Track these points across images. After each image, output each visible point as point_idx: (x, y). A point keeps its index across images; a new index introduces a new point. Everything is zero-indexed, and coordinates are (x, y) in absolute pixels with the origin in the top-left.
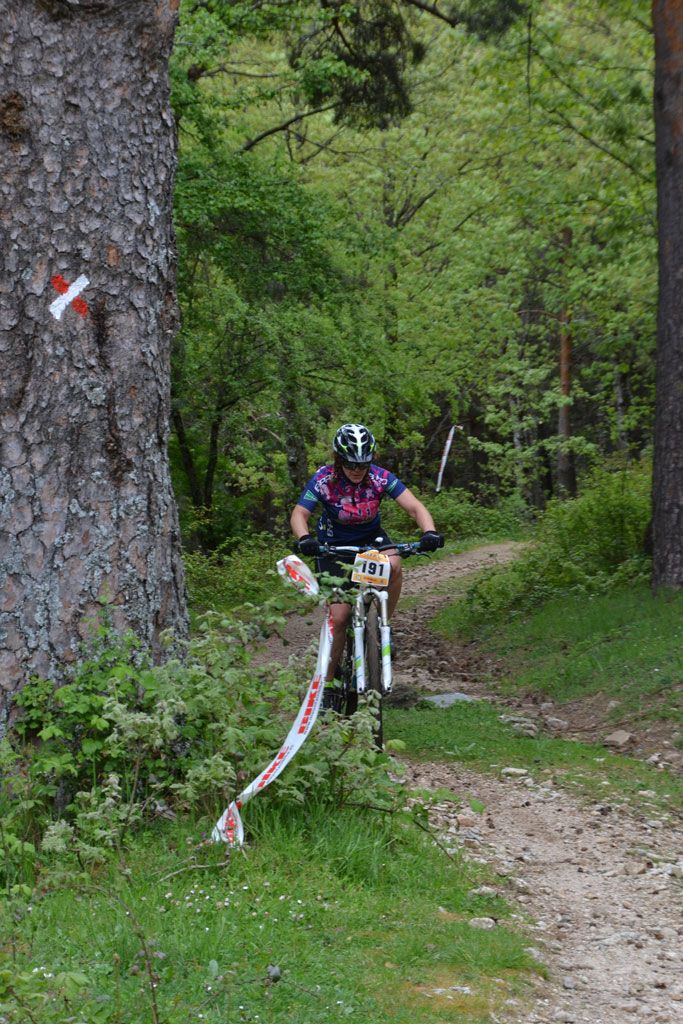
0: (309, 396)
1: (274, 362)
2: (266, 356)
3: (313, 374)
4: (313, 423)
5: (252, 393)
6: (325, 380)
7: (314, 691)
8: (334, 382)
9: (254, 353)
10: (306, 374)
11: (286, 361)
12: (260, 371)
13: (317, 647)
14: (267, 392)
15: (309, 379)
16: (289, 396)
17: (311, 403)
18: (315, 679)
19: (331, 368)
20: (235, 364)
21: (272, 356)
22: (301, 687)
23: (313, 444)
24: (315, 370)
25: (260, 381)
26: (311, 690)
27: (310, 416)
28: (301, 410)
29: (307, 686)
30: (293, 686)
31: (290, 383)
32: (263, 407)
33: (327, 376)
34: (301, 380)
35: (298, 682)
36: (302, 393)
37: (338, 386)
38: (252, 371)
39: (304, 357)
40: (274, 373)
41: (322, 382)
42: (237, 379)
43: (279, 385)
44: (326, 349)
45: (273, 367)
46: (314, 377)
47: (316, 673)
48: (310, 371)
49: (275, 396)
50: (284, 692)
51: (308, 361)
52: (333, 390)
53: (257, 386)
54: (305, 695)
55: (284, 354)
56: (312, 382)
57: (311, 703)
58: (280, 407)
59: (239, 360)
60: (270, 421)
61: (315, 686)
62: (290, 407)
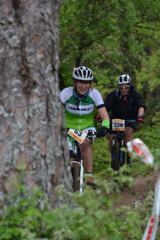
0: (137, 39)
1: (115, 18)
2: (110, 14)
3: (140, 25)
4: (140, 56)
5: (101, 39)
6: (148, 28)
7: (152, 224)
8: (154, 30)
9: (102, 12)
10: (136, 25)
11: (122, 16)
12: (106, 24)
13: (153, 197)
14: (111, 37)
15: (138, 28)
16: (125, 39)
17: (139, 44)
18: (153, 217)
19: (151, 20)
20: (91, 19)
21: (114, 14)
22: (143, 222)
23: (140, 71)
24: (142, 22)
25: (106, 30)
26: (150, 224)
27: (138, 52)
28: (132, 48)
29: (147, 222)
30: (138, 222)
31: (125, 31)
32: (108, 47)
33: (149, 26)
34: (132, 29)
35: (142, 219)
36: (133, 37)
37: (156, 32)
38: (101, 24)
39: (135, 14)
40: (115, 25)
41: (146, 30)
42: (92, 29)
43: (118, 32)
44: (148, 8)
45: (114, 21)
46: (141, 27)
47: (153, 213)
48: (138, 23)
49: (116, 39)
50: (132, 225)
51: (137, 16)
52: (153, 34)
53: (104, 33)
54: (146, 227)
55: (121, 12)
56: (139, 30)
57: (150, 232)
58: (119, 46)
59: (93, 17)
60: (113, 56)
61: (153, 221)
62: (125, 46)
